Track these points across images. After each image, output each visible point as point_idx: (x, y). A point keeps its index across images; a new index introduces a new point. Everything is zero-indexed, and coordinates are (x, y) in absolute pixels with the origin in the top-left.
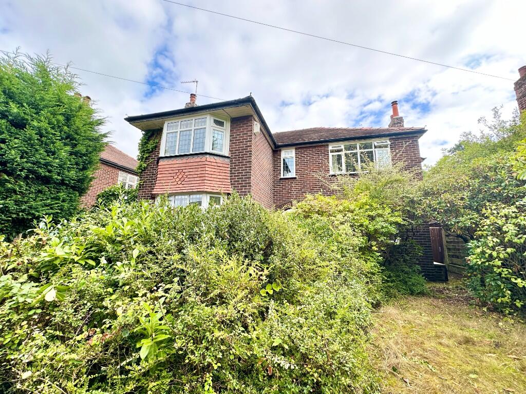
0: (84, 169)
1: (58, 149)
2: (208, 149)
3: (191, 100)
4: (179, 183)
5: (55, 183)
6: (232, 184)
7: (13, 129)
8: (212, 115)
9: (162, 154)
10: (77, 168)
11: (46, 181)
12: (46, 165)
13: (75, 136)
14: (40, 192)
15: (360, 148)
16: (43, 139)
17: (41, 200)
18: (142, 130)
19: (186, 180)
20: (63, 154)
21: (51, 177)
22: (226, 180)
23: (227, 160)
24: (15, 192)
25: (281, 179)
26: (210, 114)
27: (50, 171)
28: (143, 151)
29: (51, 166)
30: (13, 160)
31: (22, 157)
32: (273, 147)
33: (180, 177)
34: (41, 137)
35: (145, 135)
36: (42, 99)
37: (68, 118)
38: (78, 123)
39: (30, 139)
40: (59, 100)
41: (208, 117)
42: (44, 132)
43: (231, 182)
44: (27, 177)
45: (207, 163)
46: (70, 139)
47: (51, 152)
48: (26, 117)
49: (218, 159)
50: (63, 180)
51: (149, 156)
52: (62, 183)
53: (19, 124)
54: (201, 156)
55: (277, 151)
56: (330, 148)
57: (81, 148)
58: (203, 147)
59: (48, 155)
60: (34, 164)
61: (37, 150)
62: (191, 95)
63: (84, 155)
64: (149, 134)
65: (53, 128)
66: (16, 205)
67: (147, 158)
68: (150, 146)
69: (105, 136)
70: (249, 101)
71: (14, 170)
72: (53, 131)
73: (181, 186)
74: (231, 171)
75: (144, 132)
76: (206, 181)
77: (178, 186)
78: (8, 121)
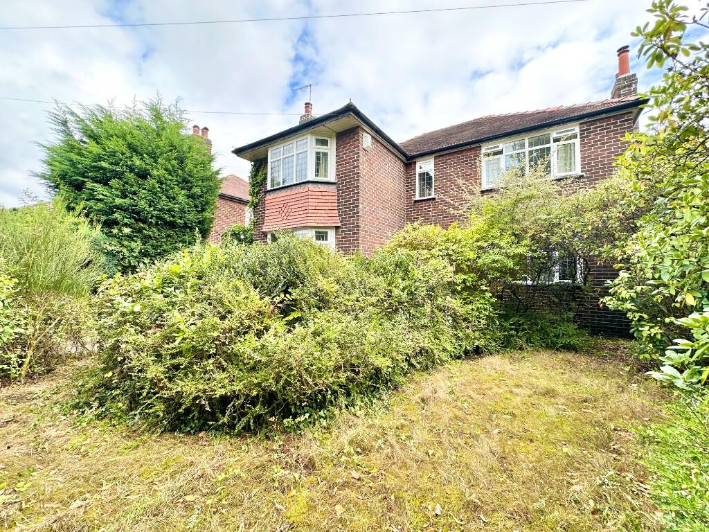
0: (203, 210)
1: (177, 194)
2: (311, 177)
3: (306, 111)
4: (285, 218)
5: (180, 227)
6: (339, 216)
7: (140, 181)
8: (313, 133)
9: (269, 188)
10: (196, 211)
11: (172, 225)
12: (169, 210)
13: (190, 179)
14: (169, 236)
15: (531, 145)
16: (164, 186)
17: (171, 244)
18: (251, 161)
19: (291, 214)
20: (182, 199)
21: (175, 222)
22: (333, 211)
23: (333, 188)
24: (150, 237)
25: (416, 202)
26: (310, 133)
27: (173, 216)
28: (254, 185)
29: (174, 211)
30: (144, 209)
31: (150, 206)
32: (403, 158)
33: (285, 211)
34: (162, 184)
35: (254, 166)
36: (158, 147)
37: (181, 161)
38: (189, 165)
39: (154, 188)
40: (172, 145)
41: (309, 136)
42: (163, 179)
43: (339, 212)
44: (157, 224)
45: (310, 193)
46: (186, 183)
47: (172, 197)
48: (148, 168)
49: (323, 188)
50: (185, 223)
51: (260, 190)
52: (185, 226)
53: (144, 175)
54: (303, 186)
55: (410, 164)
56: (484, 150)
57: (197, 190)
58: (306, 176)
59: (170, 202)
60: (160, 211)
61: (160, 198)
62: (306, 104)
63: (201, 196)
64: (257, 165)
65: (170, 174)
66: (154, 249)
67: (257, 193)
68: (259, 179)
69: (217, 173)
70: (350, 109)
71: (146, 218)
72: (170, 177)
73: (286, 221)
74: (338, 200)
75: (253, 163)
76: (309, 215)
77: (284, 222)
78: (135, 174)
